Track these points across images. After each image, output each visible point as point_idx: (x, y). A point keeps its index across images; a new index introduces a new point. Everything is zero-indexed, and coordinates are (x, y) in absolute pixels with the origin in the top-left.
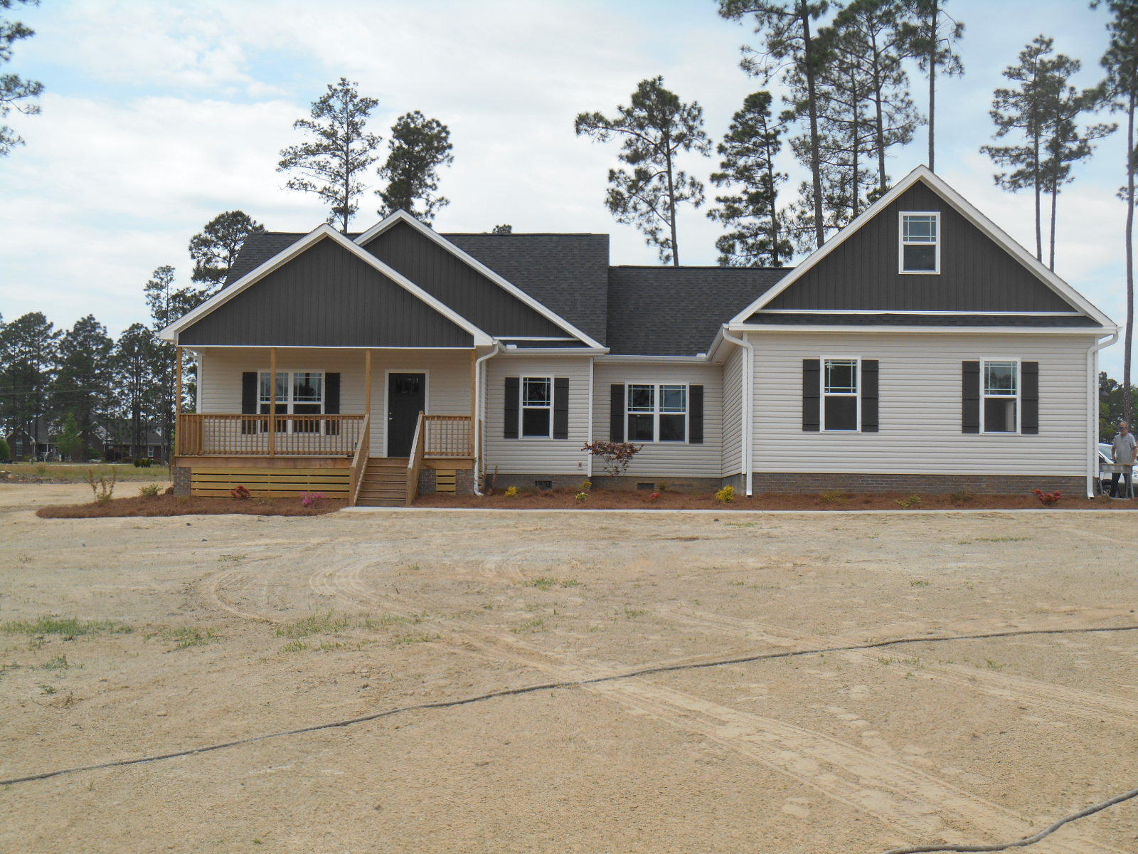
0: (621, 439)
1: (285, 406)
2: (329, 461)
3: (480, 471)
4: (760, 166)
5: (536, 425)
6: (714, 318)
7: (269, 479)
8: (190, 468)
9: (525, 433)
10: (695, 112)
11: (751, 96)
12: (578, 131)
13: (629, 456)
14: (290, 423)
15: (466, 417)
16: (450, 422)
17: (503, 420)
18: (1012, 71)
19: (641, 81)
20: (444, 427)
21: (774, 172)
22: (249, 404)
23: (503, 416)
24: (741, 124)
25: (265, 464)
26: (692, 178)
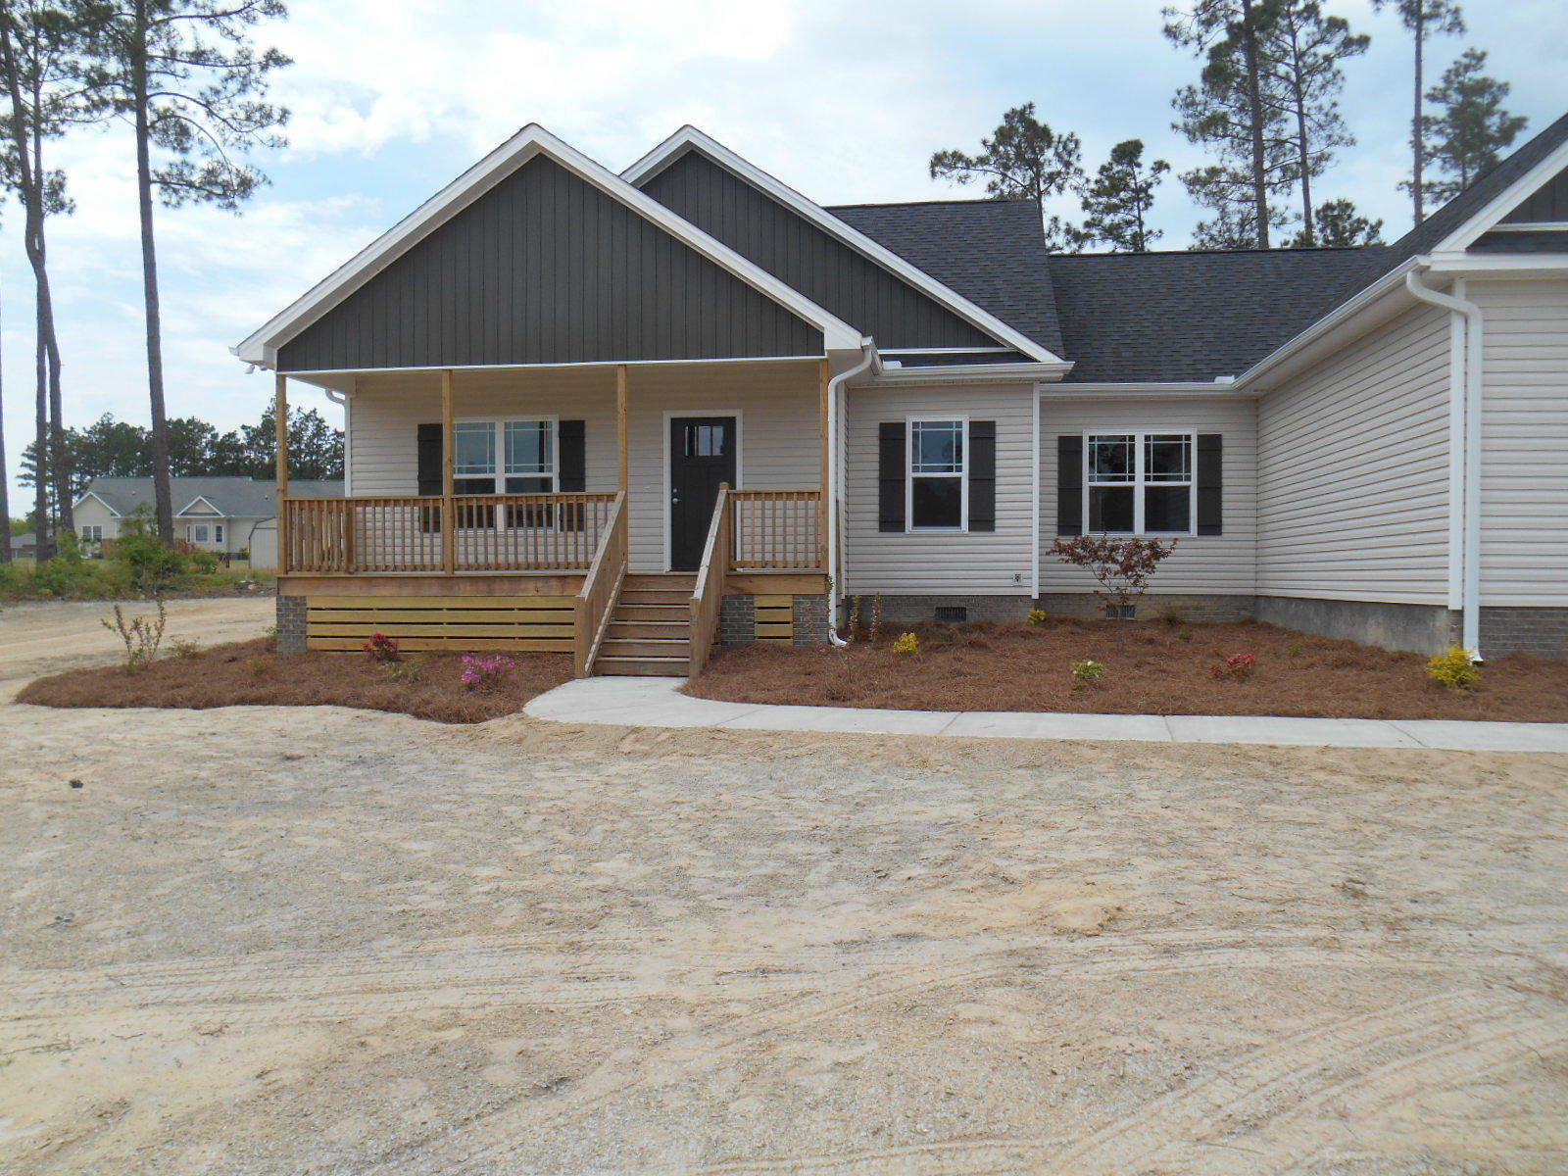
0: (1076, 529)
1: (492, 481)
2: (554, 583)
3: (838, 594)
4: (1129, 223)
5: (937, 507)
6: (1226, 322)
7: (445, 616)
8: (303, 598)
9: (917, 522)
10: (1071, 146)
11: (1119, 146)
12: (934, 174)
13: (1148, 566)
14: (500, 511)
15: (812, 494)
16: (780, 504)
17: (876, 500)
18: (1437, 92)
19: (1008, 110)
20: (768, 513)
21: (1145, 230)
22: (430, 478)
23: (876, 491)
24: (1108, 177)
25: (435, 589)
26: (1068, 224)
